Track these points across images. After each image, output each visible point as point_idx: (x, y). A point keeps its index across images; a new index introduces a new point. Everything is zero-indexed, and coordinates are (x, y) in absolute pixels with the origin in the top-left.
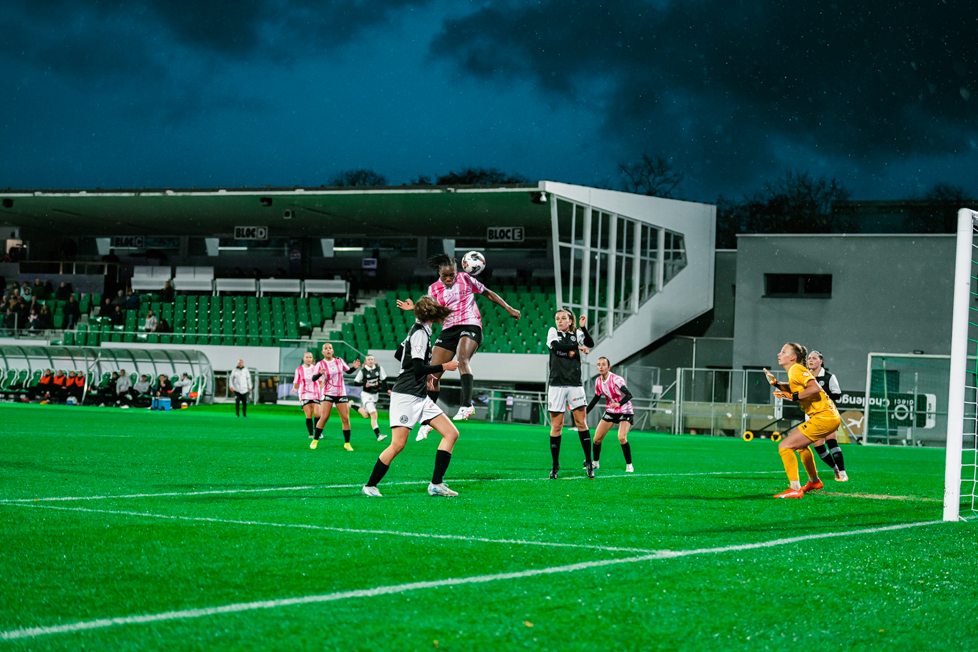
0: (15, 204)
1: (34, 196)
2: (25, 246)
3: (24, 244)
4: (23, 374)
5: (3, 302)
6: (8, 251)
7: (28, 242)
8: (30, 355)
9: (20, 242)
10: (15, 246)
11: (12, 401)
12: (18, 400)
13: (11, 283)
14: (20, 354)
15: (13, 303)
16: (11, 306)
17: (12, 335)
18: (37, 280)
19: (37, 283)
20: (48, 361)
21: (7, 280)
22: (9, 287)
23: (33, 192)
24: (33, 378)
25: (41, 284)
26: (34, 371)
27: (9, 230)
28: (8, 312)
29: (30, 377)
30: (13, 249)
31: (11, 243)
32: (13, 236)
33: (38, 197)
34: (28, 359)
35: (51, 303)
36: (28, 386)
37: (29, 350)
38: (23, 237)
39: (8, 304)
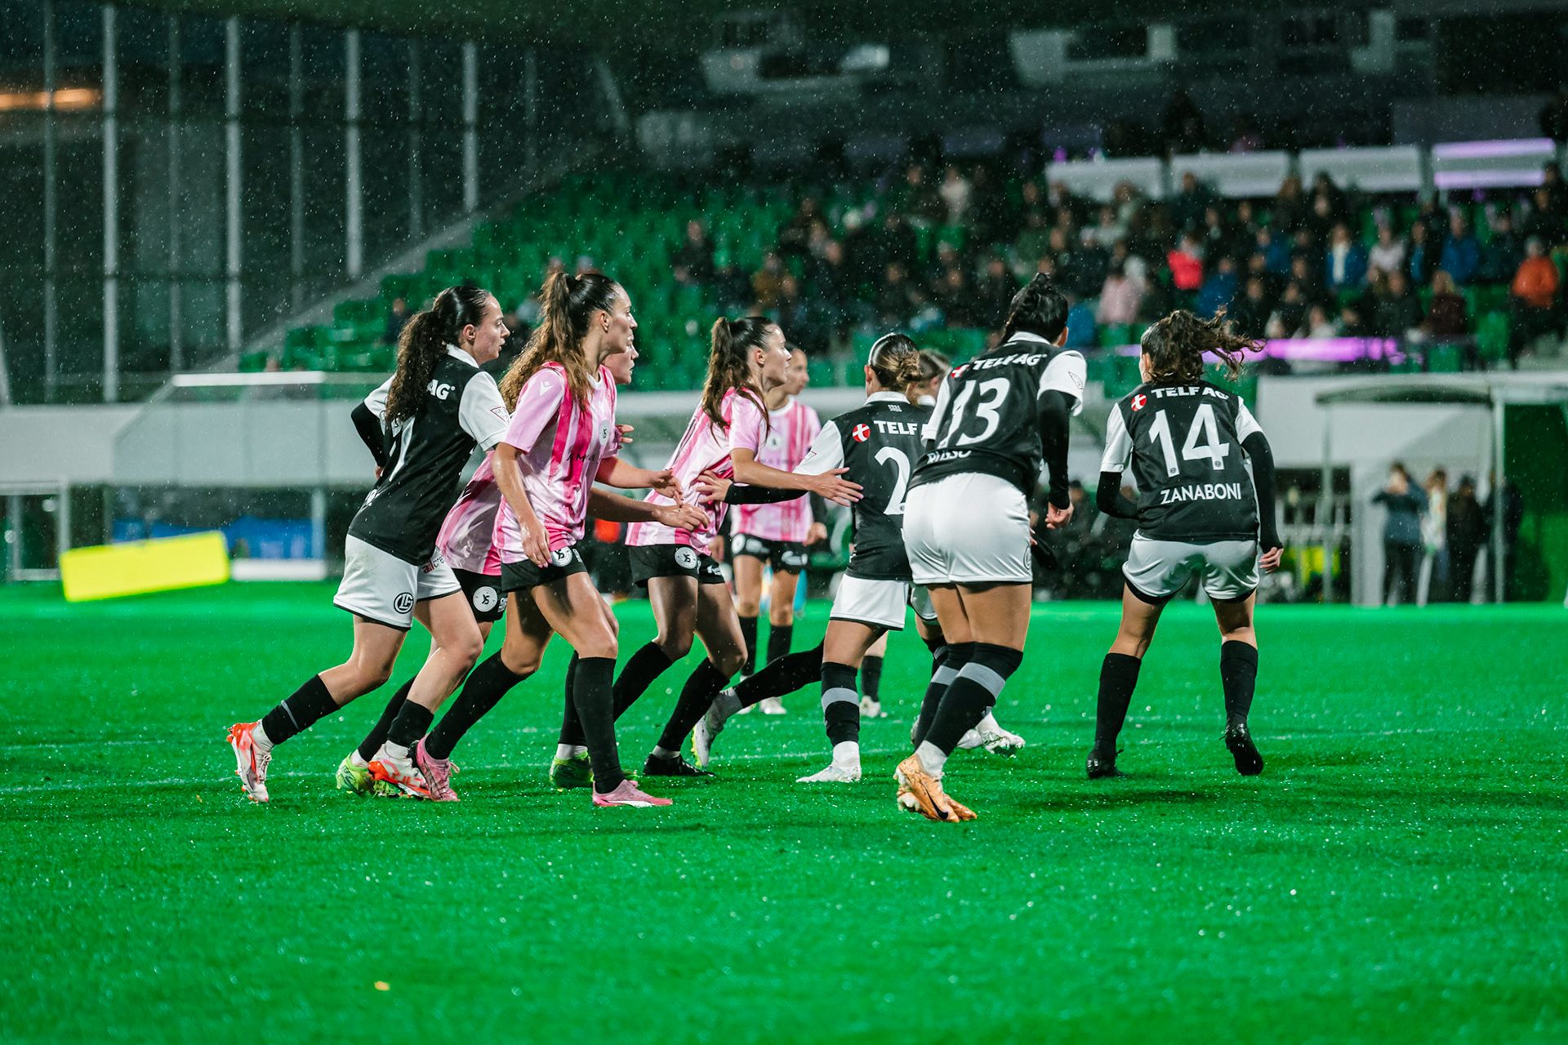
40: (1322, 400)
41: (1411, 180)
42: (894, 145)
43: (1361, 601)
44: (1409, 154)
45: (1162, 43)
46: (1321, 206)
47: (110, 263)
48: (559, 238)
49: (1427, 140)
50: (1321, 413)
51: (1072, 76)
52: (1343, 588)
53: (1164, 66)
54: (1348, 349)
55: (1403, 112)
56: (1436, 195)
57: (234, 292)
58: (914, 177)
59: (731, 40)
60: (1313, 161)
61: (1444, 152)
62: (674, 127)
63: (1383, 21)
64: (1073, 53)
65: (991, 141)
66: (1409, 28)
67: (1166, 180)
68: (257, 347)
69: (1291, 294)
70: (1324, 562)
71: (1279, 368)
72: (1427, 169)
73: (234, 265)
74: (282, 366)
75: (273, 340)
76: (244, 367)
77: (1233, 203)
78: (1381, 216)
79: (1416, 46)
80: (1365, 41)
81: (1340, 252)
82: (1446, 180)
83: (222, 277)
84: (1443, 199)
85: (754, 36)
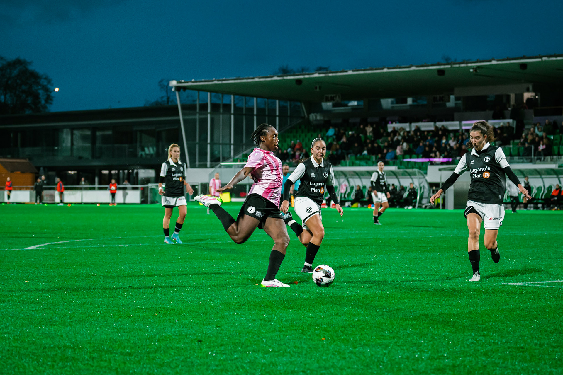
0: (528, 67)
1: (542, 60)
2: (537, 97)
3: (536, 95)
4: (539, 189)
5: (523, 138)
6: (525, 101)
7: (539, 94)
8: (544, 175)
9: (533, 94)
10: (530, 97)
11: (532, 209)
12: (537, 208)
13: (529, 124)
14: (536, 175)
15: (530, 137)
16: (529, 141)
17: (531, 162)
18: (547, 121)
19: (547, 123)
20: (557, 179)
21: (525, 122)
22: (527, 127)
23: (541, 57)
24: (546, 192)
25: (550, 123)
26: (547, 186)
27: (525, 86)
28: (527, 145)
29: (544, 191)
30: (528, 100)
31: (527, 95)
32: (528, 90)
33: (545, 61)
34: (542, 178)
35: (558, 136)
36: (543, 197)
37: (543, 172)
38: (534, 90)
39: (526, 139)
40: (440, 170)
41: (458, 128)
42: (358, 120)
43: (447, 208)
44: (458, 123)
45: (410, 101)
46: (440, 133)
47: (209, 141)
48: (294, 137)
49: (460, 120)
50: (440, 172)
51: (393, 107)
52: (444, 206)
53: (410, 105)
54: (445, 160)
55: (456, 115)
56: (462, 130)
57: (232, 147)
58: (362, 126)
59: (327, 100)
60: (439, 124)
61: (464, 122)
62: (316, 117)
63: (452, 97)
64: (392, 103)
65: (377, 119)
66: (457, 99)
67: (410, 127)
68: (236, 158)
69: (434, 149)
70: (440, 201)
71: (432, 164)
72: (461, 126)
73: (232, 142)
74: (240, 161)
75: (239, 156)
76: (234, 161)
77: (424, 132)
78: (452, 135)
79: (460, 102)
80: (449, 101)
81: (444, 141)
82: (464, 128)
83: (230, 144)
84: (464, 131)
85: (331, 99)
